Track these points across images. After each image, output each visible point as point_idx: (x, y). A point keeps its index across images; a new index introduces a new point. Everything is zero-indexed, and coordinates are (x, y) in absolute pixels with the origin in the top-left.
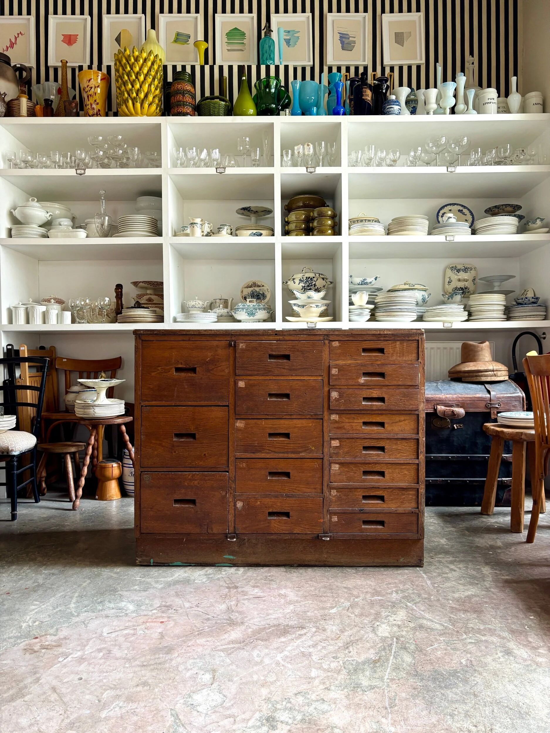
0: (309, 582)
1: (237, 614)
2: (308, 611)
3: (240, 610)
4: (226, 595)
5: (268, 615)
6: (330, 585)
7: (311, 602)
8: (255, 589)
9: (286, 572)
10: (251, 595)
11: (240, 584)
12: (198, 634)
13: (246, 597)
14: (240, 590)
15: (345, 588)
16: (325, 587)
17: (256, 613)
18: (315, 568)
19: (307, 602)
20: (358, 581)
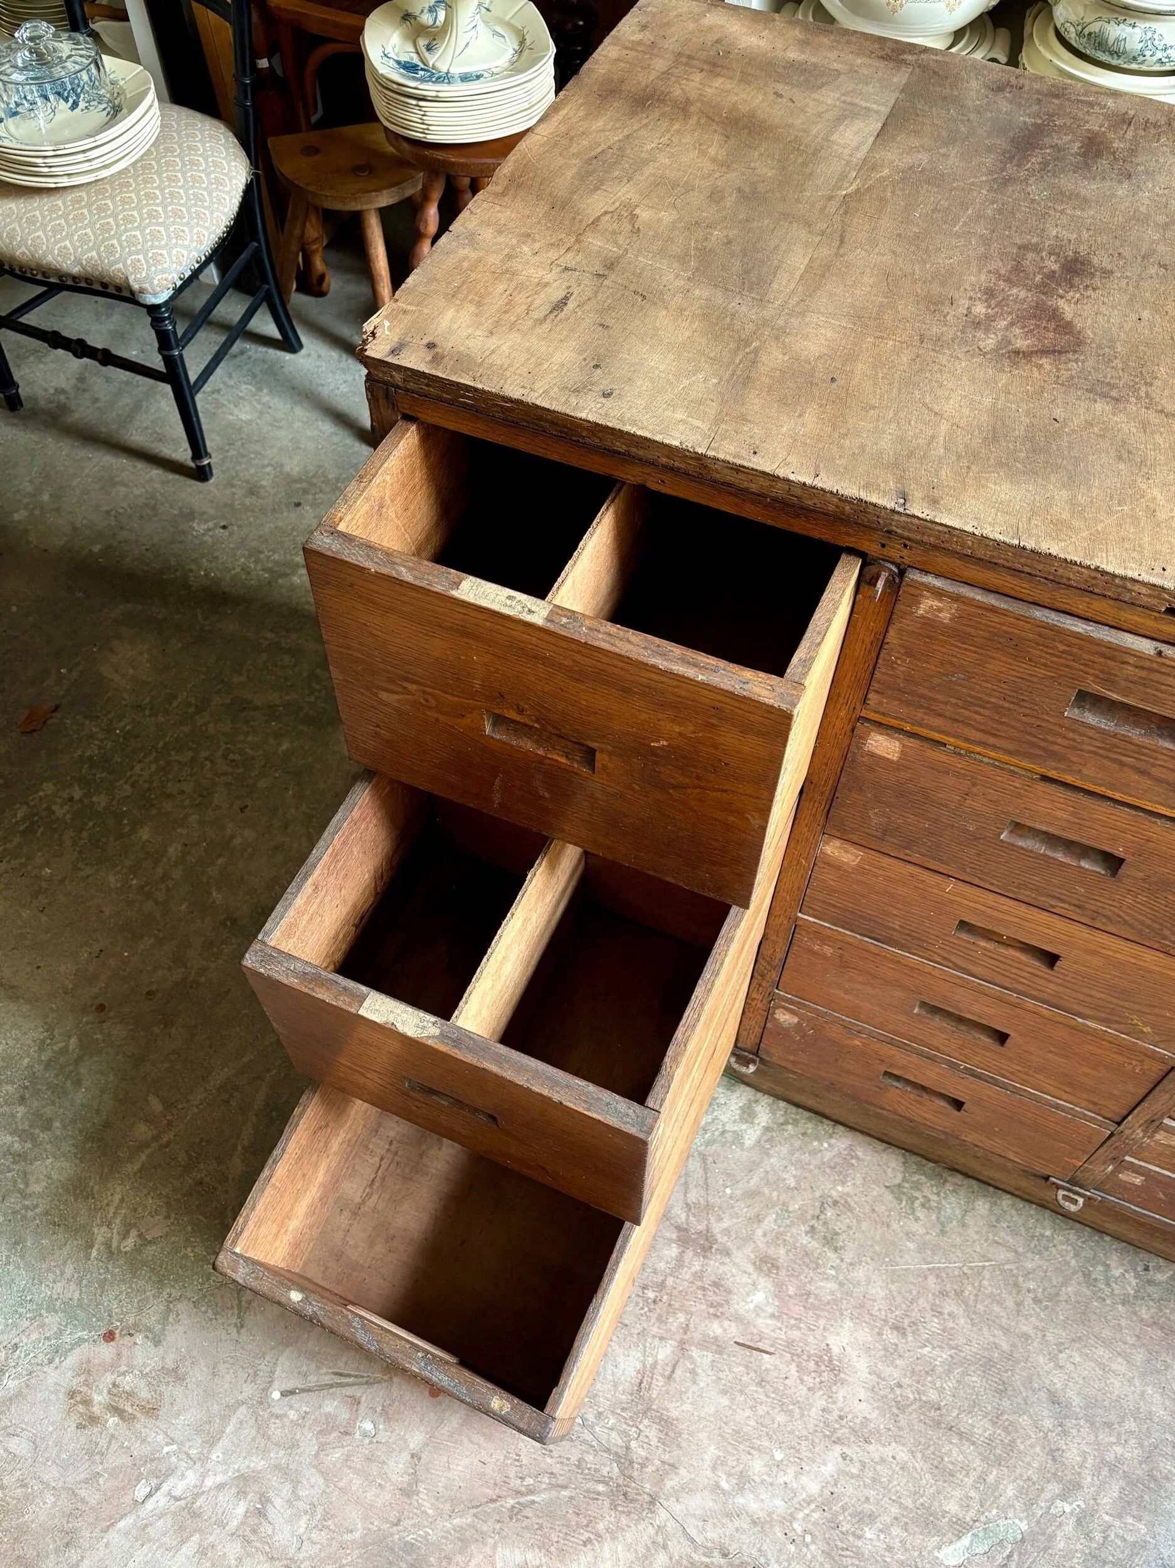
0: (950, 1306)
1: (652, 1433)
2: (872, 1518)
3: (675, 1410)
4: (662, 1285)
5: (744, 1481)
6: (1010, 1357)
7: (903, 1456)
8: (764, 1282)
9: (897, 1190)
10: (738, 1319)
11: (726, 1223)
12: (515, 1513)
13: (716, 1328)
14: (715, 1266)
15: (1054, 1399)
16: (987, 1365)
17: (712, 1451)
18: (1006, 1201)
19: (888, 1451)
20: (1119, 1365)
